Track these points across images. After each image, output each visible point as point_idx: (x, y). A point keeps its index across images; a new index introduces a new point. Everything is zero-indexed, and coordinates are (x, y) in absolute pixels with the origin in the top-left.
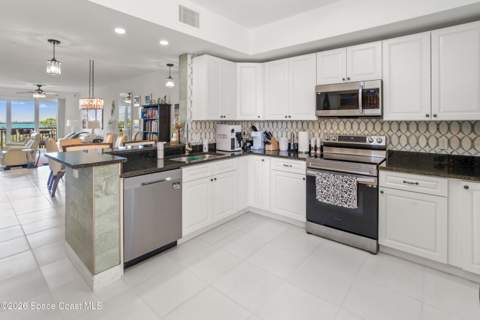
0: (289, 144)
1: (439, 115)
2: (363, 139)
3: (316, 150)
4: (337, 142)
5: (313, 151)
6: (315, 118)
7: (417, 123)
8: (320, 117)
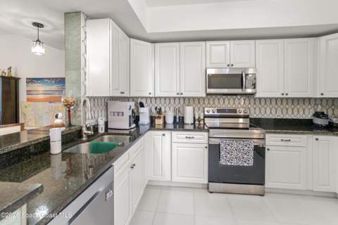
0: (175, 118)
1: (289, 93)
2: (235, 111)
3: (199, 121)
4: (216, 113)
5: (197, 122)
6: (204, 95)
7: (276, 99)
8: (208, 94)
